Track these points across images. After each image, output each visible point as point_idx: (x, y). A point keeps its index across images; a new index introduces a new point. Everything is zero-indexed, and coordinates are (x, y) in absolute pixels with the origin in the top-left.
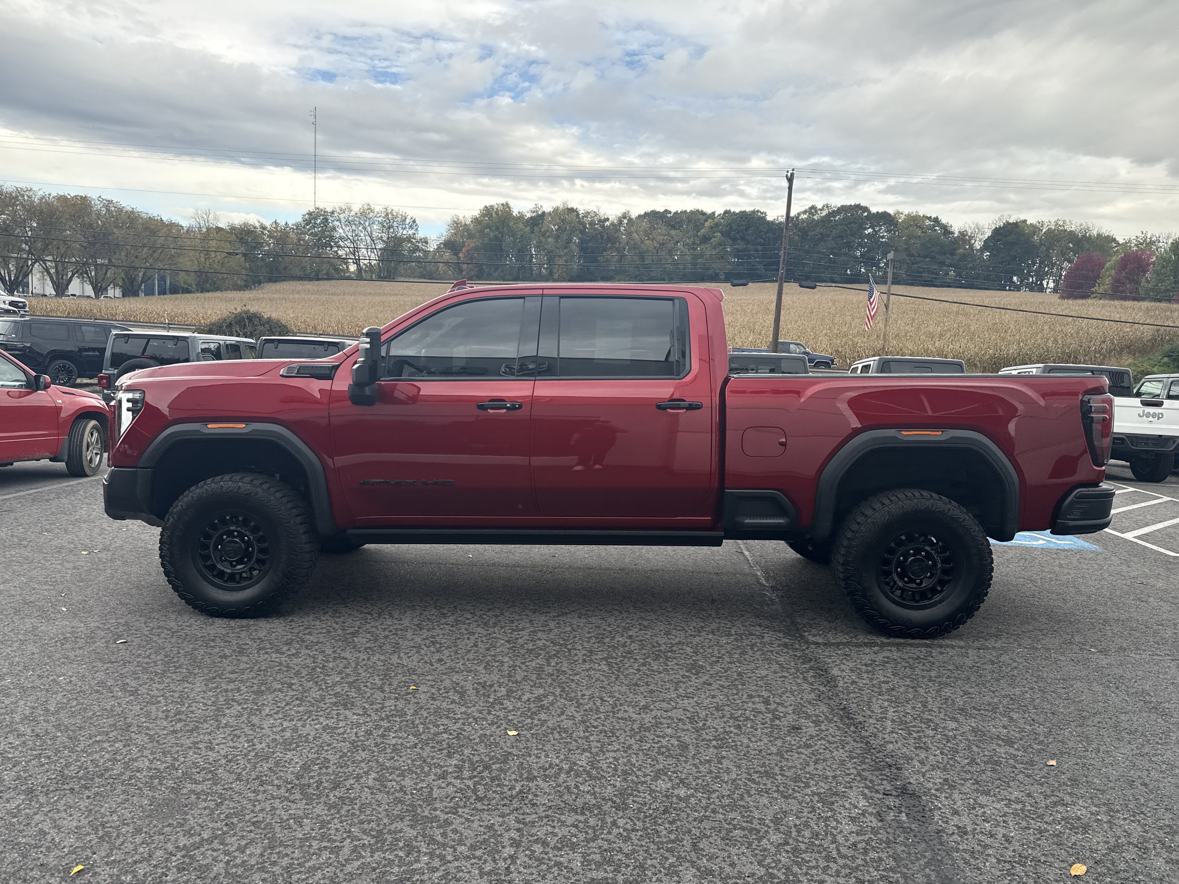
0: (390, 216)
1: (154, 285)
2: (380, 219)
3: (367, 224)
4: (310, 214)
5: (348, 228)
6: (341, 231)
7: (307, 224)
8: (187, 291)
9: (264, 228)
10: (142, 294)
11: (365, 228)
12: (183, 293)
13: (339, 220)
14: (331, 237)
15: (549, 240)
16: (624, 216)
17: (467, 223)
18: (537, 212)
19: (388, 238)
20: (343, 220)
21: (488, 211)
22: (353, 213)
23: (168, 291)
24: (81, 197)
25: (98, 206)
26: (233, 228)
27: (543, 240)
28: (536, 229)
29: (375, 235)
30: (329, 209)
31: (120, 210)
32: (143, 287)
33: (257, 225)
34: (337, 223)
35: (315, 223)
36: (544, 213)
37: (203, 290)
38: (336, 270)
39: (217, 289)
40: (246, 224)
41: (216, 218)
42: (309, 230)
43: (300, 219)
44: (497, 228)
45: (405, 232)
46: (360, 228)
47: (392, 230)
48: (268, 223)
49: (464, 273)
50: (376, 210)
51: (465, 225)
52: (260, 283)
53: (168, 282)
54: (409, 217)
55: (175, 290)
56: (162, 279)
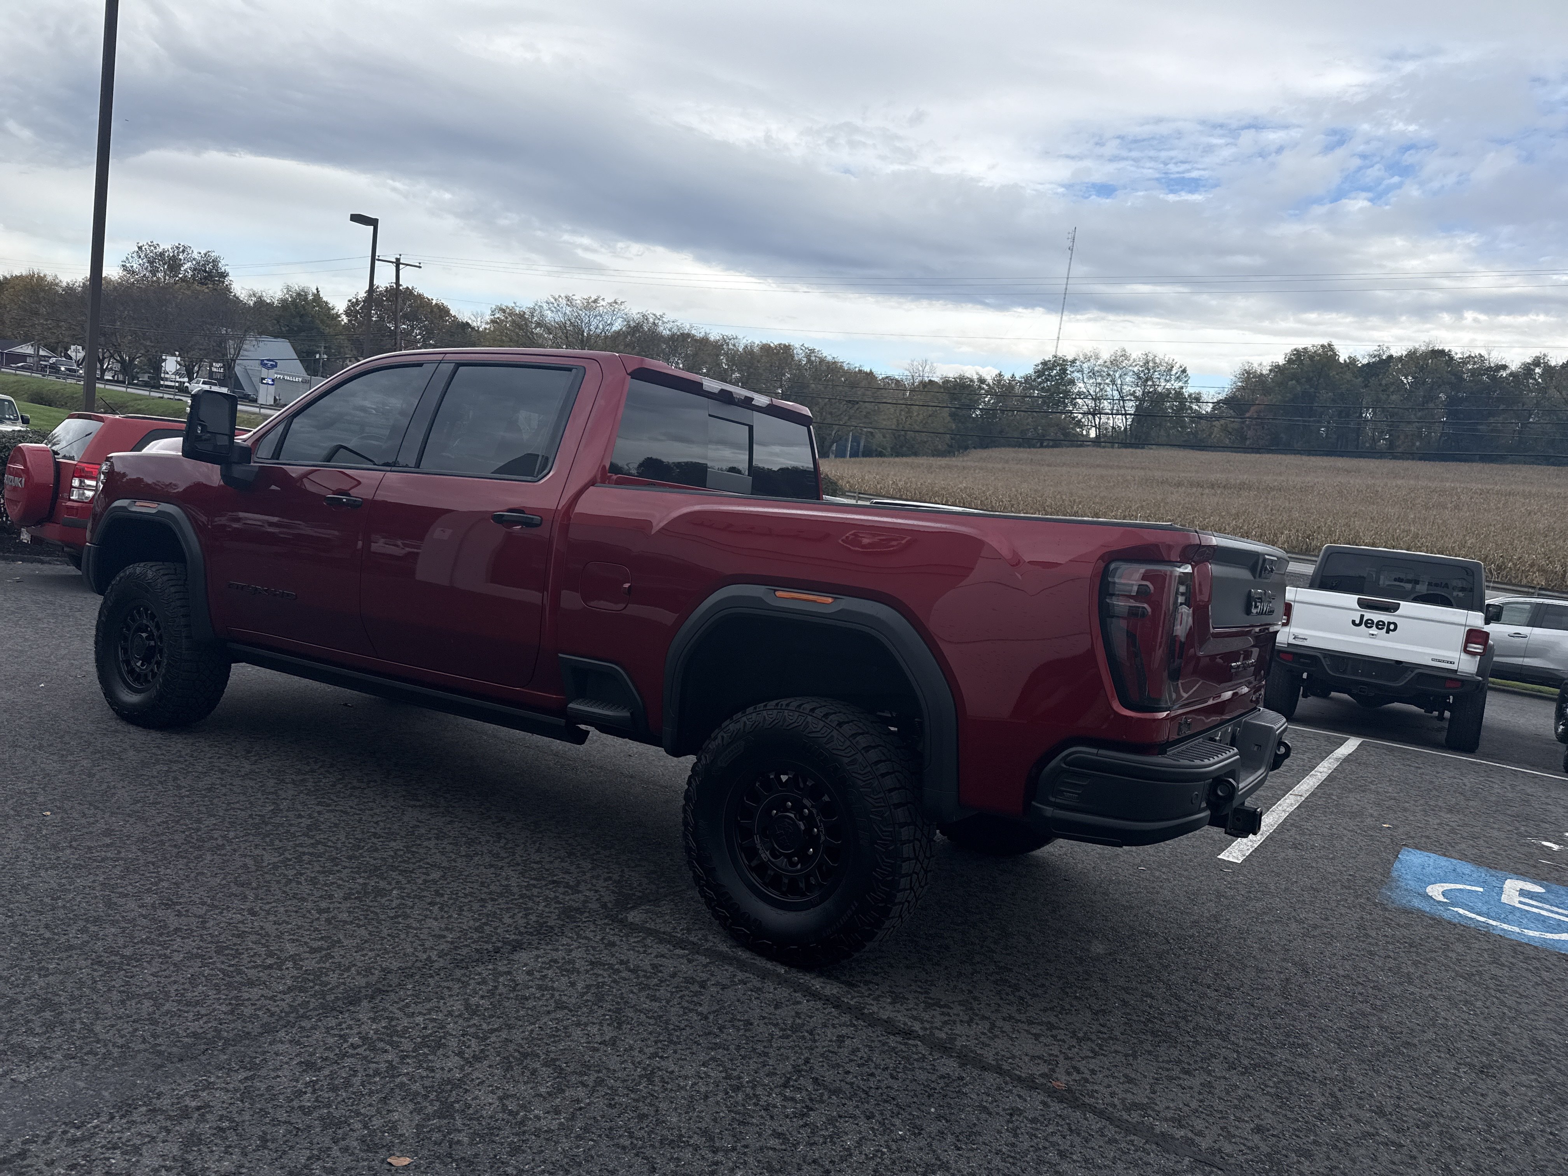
0: (1151, 364)
1: (846, 447)
2: (1136, 369)
3: (1117, 375)
4: (1044, 363)
5: (1091, 381)
6: (1081, 385)
7: (1039, 377)
8: (881, 455)
9: (982, 381)
10: (832, 456)
11: (1113, 382)
12: (876, 456)
13: (1081, 371)
14: (1067, 393)
15: (1394, 397)
16: (1537, 362)
17: (1265, 372)
18: (1379, 356)
19: (1143, 395)
20: (1086, 371)
21: (1298, 357)
22: (1100, 362)
23: (860, 454)
24: (785, 345)
25: (800, 355)
26: (946, 381)
27: (1384, 397)
28: (1373, 381)
29: (1126, 389)
30: (1070, 358)
31: (822, 360)
32: (834, 447)
33: (975, 377)
34: (1076, 375)
35: (1049, 375)
36: (1390, 357)
37: (898, 455)
38: (1066, 435)
39: (916, 454)
40: (962, 378)
41: (933, 370)
42: (1040, 383)
43: (1030, 371)
44: (1309, 380)
45: (1168, 386)
46: (1107, 381)
47: (1150, 383)
48: (989, 374)
49: (1248, 442)
50: (1134, 356)
51: (1262, 374)
52: (966, 448)
53: (862, 444)
54: (1178, 365)
55: (868, 453)
56: (856, 440)
